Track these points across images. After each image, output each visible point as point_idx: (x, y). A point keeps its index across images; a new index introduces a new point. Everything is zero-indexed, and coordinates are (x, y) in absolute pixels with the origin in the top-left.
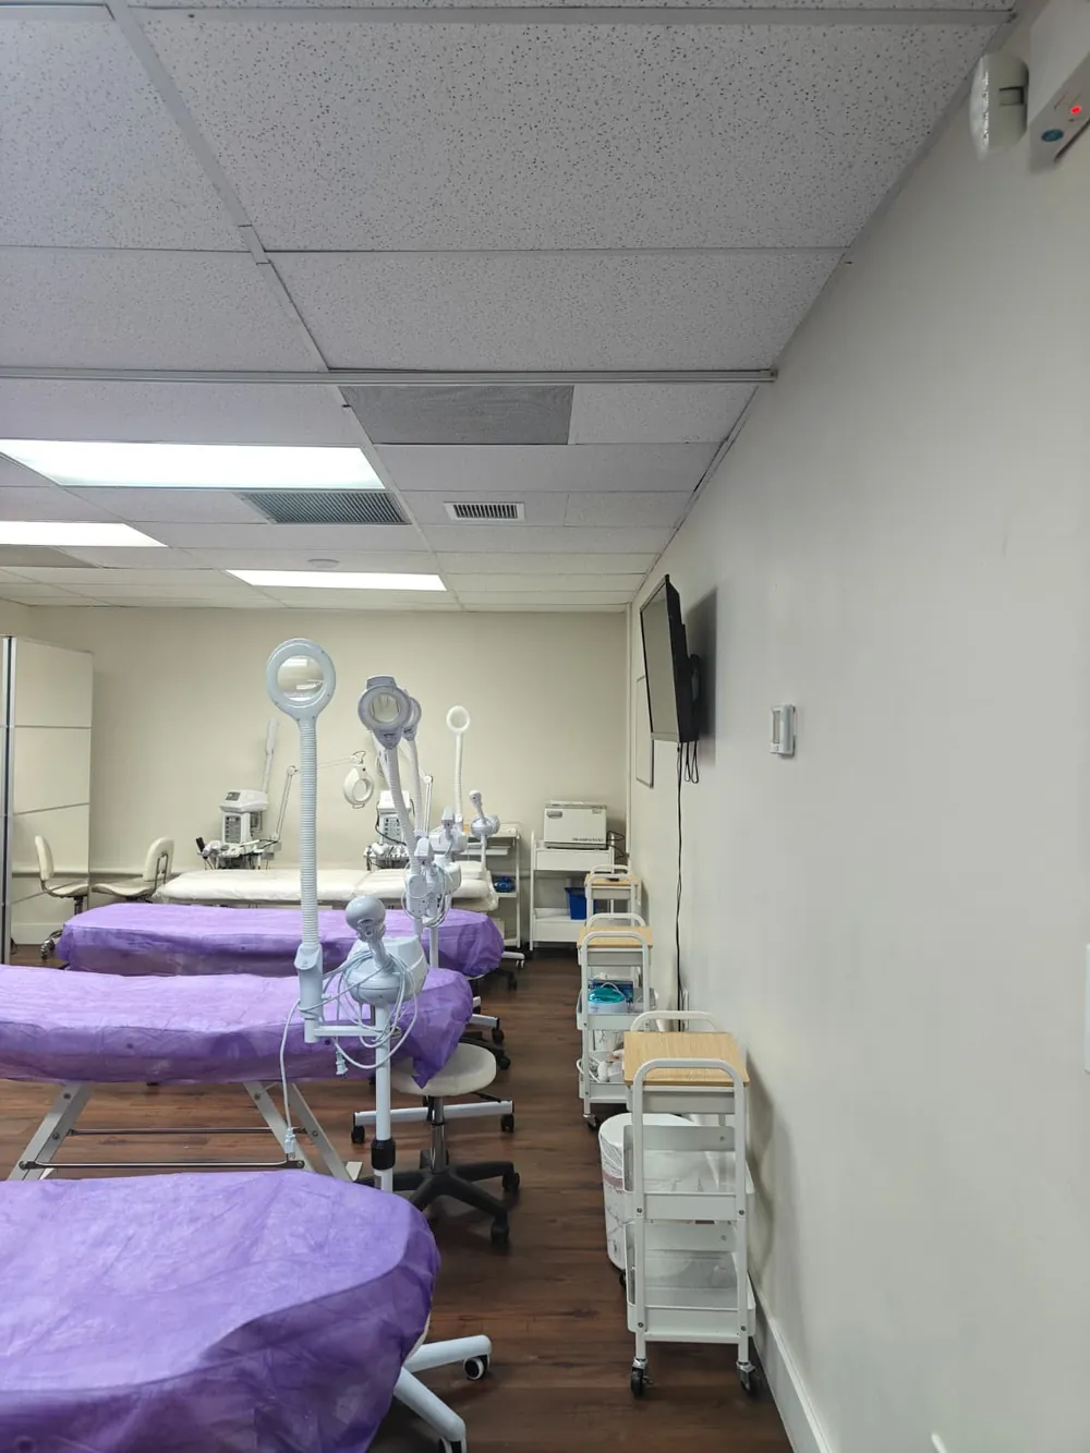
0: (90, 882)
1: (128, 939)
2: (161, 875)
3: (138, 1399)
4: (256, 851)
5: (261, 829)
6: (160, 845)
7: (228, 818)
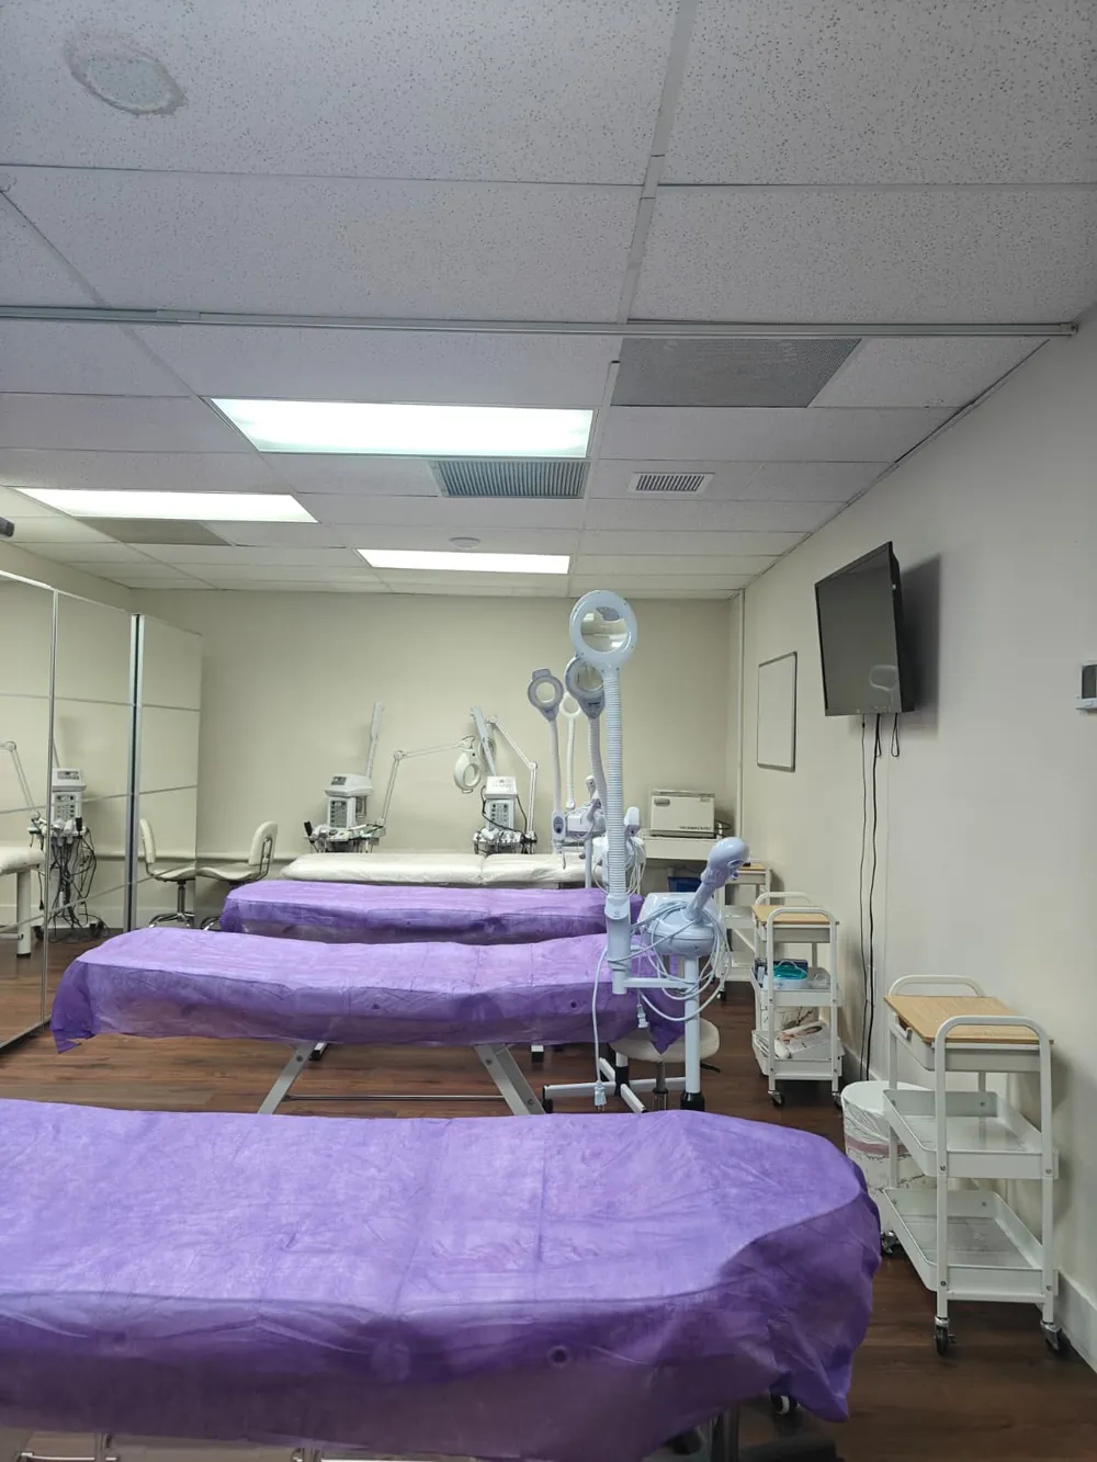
0: (197, 867)
1: (294, 913)
2: (265, 860)
3: (672, 1311)
4: (364, 836)
5: (365, 812)
6: (264, 832)
7: (333, 803)
